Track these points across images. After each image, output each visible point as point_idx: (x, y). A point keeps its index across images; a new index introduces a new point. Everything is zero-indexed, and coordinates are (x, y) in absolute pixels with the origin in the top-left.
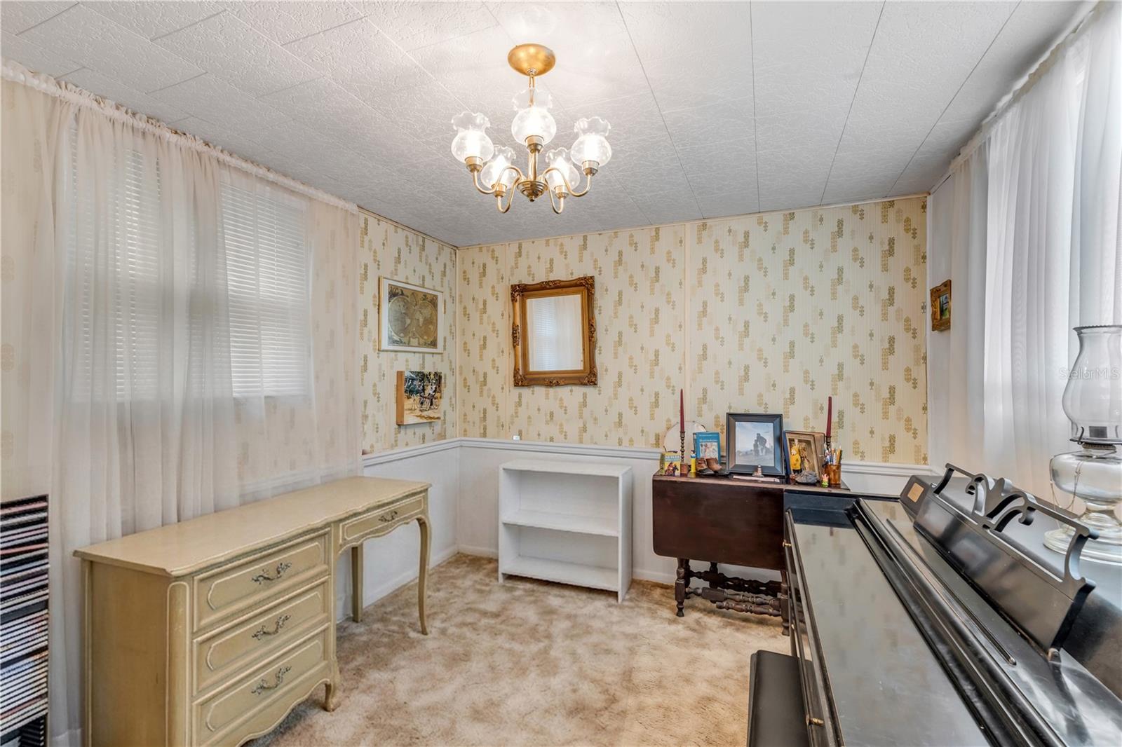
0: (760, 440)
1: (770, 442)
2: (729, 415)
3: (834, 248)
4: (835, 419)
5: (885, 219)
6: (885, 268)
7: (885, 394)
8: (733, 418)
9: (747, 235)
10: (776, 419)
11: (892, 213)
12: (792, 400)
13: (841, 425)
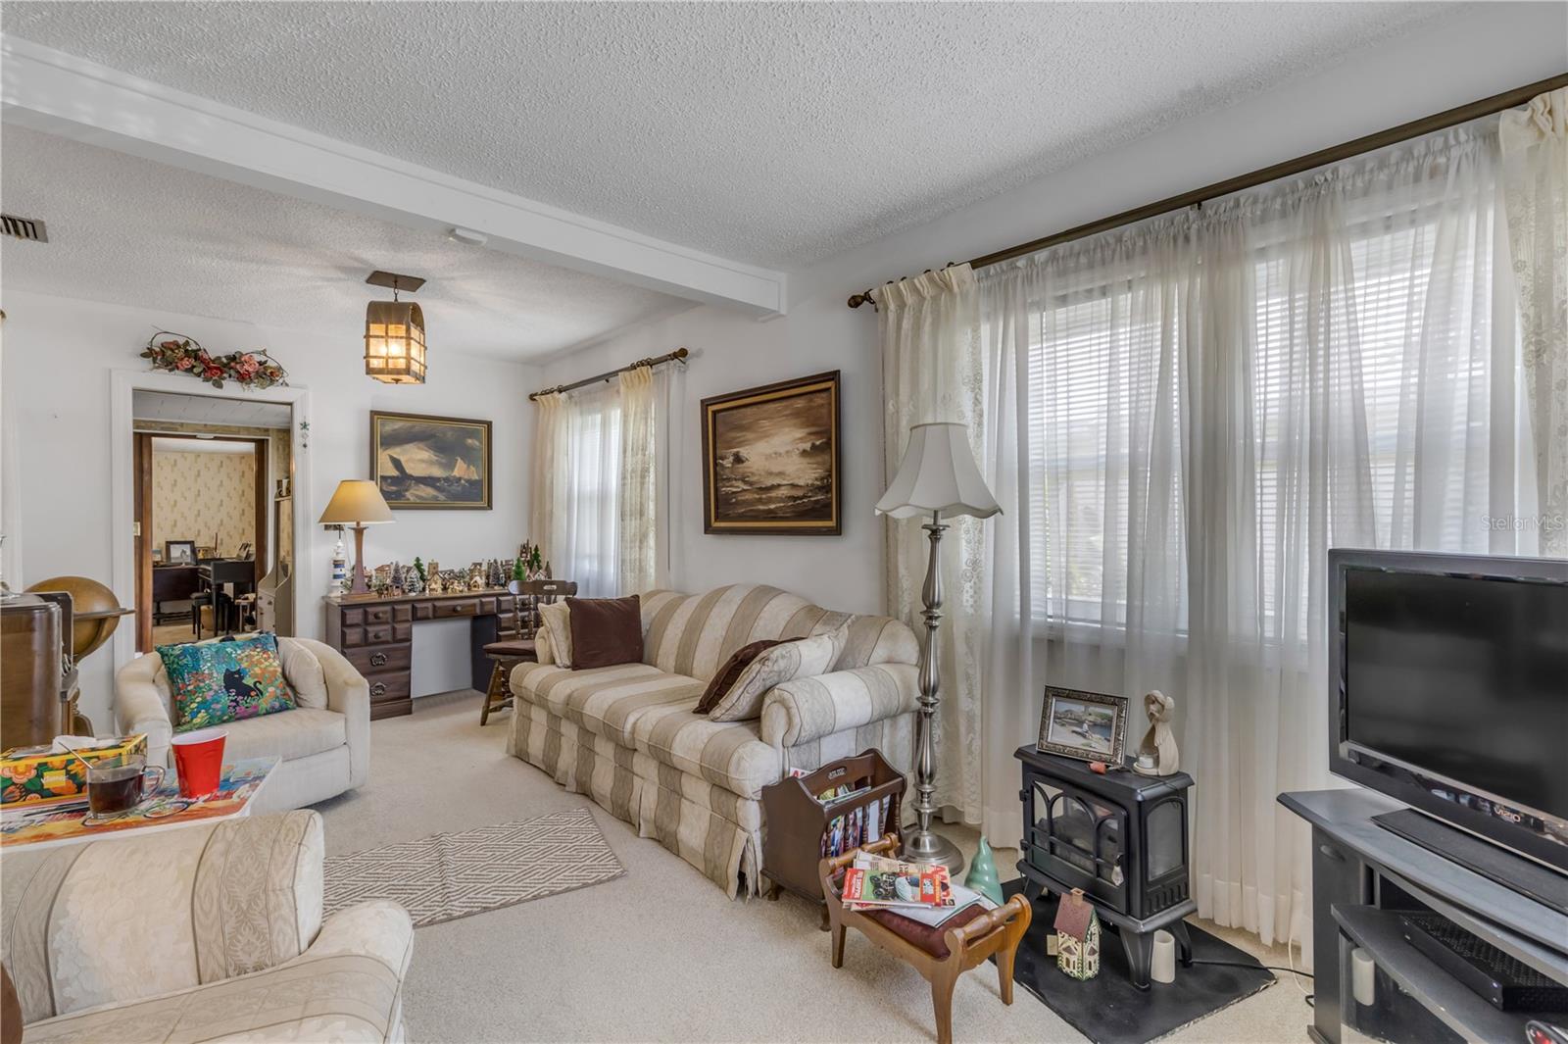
0: (184, 552)
1: (188, 552)
2: (167, 542)
3: (219, 472)
4: (219, 541)
5: (241, 463)
6: (241, 481)
7: (241, 531)
8: (169, 544)
9: (175, 461)
10: (191, 543)
11: (243, 461)
12: (199, 535)
13: (222, 544)
